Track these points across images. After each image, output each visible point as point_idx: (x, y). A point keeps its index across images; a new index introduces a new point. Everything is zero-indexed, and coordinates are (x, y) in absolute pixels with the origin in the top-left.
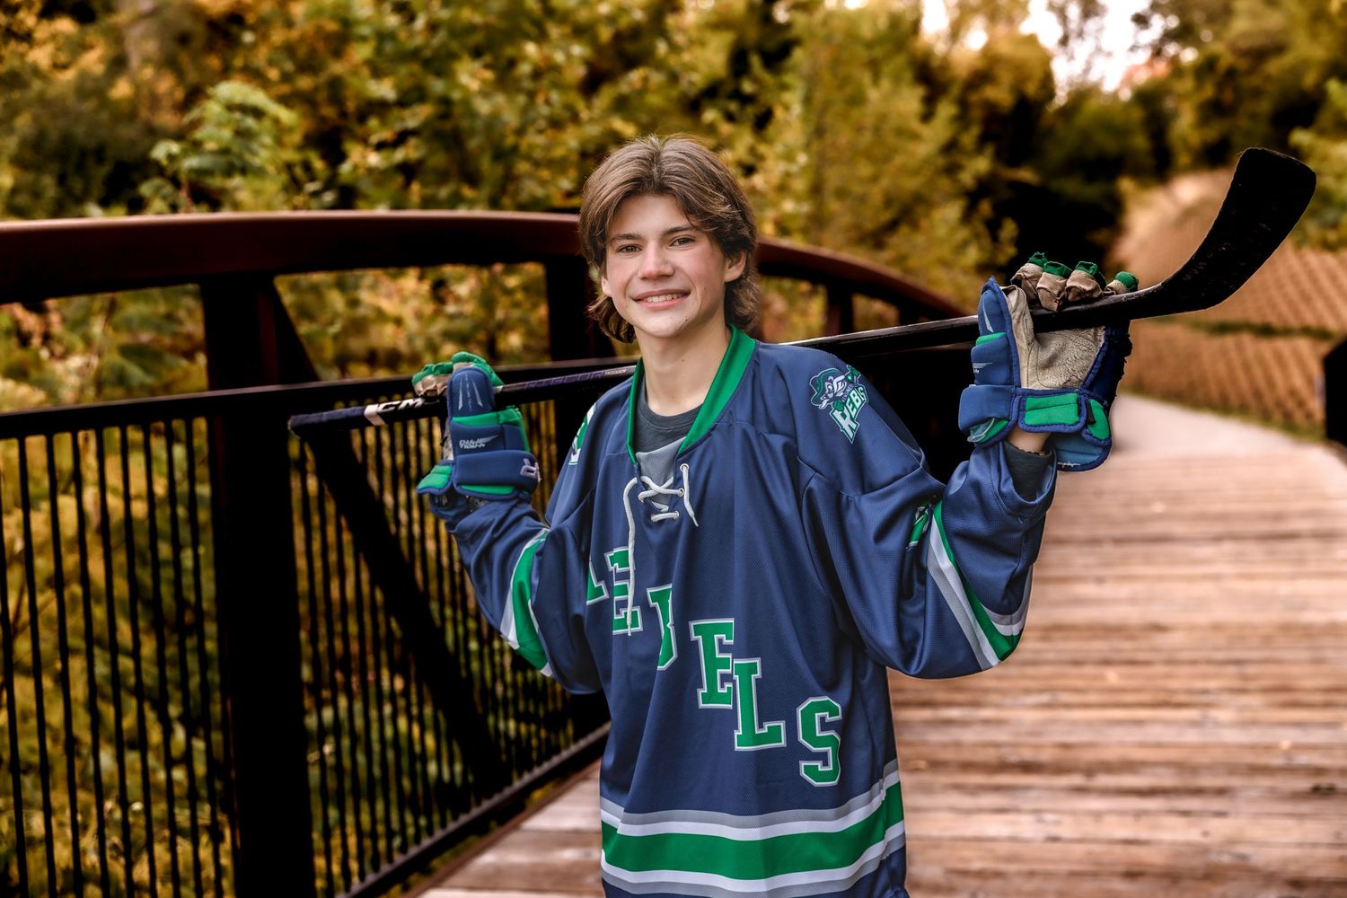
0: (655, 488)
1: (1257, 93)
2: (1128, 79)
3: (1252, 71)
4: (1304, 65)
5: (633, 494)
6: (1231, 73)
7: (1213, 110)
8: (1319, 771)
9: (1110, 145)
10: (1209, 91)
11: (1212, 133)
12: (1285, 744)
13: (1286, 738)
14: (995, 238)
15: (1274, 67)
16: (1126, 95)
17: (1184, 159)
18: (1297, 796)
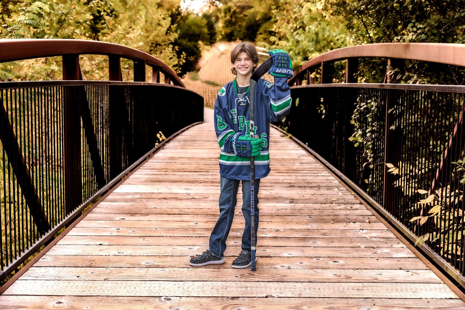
0: (241, 100)
1: (242, 19)
2: (201, 9)
3: (241, 13)
4: (257, 13)
5: (237, 101)
6: (235, 12)
7: (229, 23)
8: (290, 183)
9: (197, 30)
10: (228, 17)
11: (228, 30)
12: (281, 179)
13: (281, 178)
14: (179, 57)
15: (248, 12)
16: (200, 15)
17: (219, 37)
18: (287, 187)
